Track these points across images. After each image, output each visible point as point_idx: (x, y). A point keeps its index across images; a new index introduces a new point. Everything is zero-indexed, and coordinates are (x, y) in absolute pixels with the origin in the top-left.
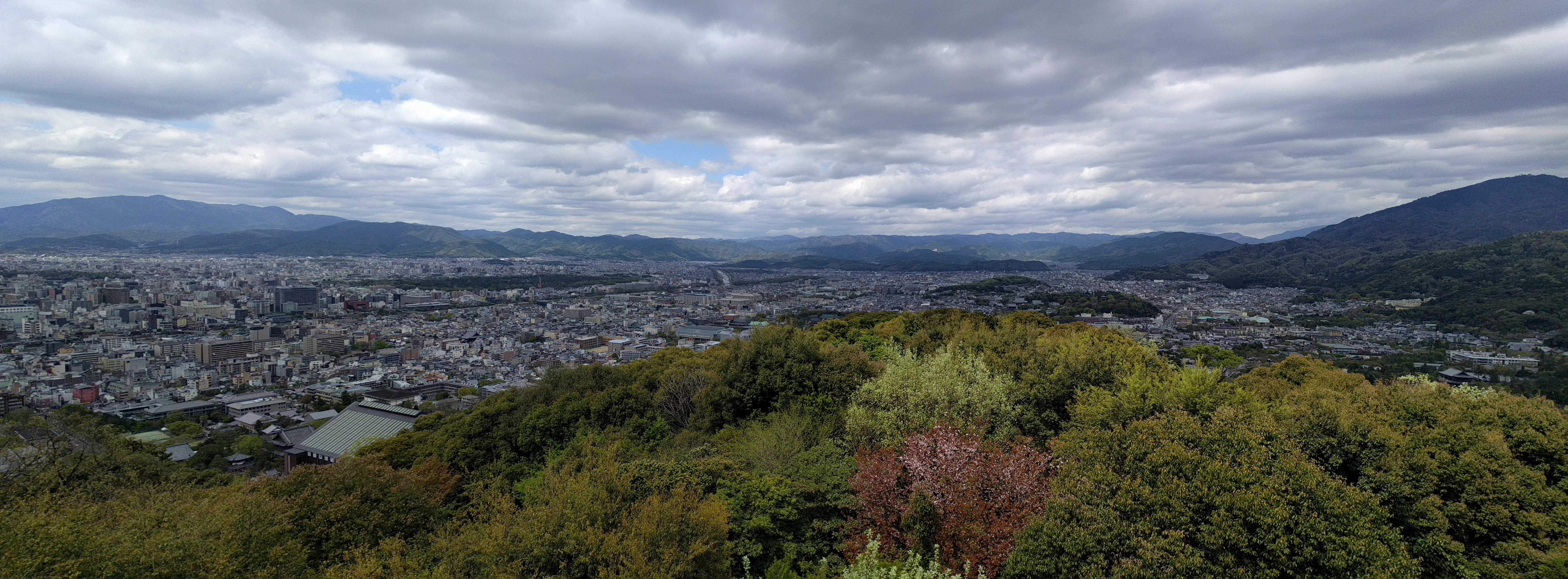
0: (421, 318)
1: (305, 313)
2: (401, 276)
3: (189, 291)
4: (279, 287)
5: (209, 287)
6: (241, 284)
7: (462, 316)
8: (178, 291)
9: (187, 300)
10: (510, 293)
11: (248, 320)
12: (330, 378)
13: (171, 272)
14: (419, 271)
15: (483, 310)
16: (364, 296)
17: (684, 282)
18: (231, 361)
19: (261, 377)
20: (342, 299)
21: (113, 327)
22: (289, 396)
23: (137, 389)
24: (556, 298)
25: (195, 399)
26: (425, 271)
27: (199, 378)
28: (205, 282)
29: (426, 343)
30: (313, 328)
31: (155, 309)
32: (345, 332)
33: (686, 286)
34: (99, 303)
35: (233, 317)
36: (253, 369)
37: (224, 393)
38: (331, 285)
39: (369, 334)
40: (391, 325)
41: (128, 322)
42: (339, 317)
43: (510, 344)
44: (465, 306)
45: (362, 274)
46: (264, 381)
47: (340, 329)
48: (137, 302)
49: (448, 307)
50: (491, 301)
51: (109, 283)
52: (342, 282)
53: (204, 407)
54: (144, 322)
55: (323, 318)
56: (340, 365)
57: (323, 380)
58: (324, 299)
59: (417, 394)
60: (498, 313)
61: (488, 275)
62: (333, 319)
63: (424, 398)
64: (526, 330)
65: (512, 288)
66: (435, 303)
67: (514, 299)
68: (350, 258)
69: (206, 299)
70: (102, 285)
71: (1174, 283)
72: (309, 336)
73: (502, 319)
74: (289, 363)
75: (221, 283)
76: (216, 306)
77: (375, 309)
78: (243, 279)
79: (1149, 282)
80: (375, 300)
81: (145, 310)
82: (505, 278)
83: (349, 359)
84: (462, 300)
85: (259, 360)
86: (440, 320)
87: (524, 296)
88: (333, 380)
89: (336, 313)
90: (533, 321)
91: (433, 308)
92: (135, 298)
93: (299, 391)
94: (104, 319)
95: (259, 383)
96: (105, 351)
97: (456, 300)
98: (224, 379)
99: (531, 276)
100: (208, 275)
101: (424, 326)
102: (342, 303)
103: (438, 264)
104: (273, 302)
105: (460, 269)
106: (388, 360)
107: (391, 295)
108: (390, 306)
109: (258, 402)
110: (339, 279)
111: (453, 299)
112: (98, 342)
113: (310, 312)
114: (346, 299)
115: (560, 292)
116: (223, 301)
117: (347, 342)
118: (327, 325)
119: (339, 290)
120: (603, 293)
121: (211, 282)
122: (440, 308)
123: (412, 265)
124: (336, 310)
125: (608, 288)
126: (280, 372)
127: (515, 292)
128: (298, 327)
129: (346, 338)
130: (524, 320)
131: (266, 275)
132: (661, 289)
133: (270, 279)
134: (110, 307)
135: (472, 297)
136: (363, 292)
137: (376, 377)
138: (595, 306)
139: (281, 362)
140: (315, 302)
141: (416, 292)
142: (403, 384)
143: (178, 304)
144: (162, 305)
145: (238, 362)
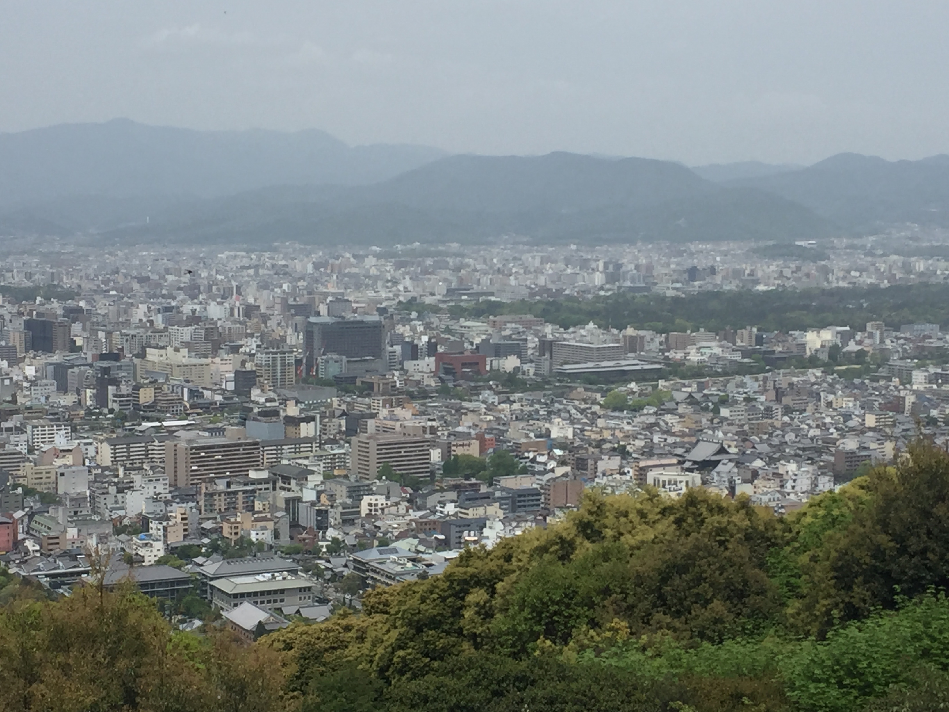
0: (595, 402)
1: (358, 383)
2: (559, 291)
3: (162, 326)
4: (312, 319)
5: (194, 320)
6: (249, 311)
7: (691, 400)
8: (144, 326)
9: (157, 347)
10: (816, 340)
11: (255, 394)
12: (398, 538)
13: (136, 286)
14: (599, 279)
15: (742, 385)
16: (477, 341)
18: (221, 485)
19: (270, 525)
20: (431, 349)
21: (43, 400)
22: (319, 574)
23: (72, 532)
25: (160, 562)
26: (612, 278)
27: (168, 519)
28: (187, 309)
29: (602, 466)
30: (373, 416)
31: (105, 364)
32: (433, 431)
34: (27, 351)
35: (231, 386)
36: (258, 506)
37: (207, 555)
38: (414, 315)
39: (480, 437)
40: (530, 416)
41: (66, 392)
42: (423, 394)
44: (699, 373)
45: (476, 288)
46: (276, 535)
47: (424, 422)
48: (80, 348)
49: (660, 374)
50: (765, 362)
51: (42, 309)
52: (435, 309)
53: (172, 582)
54: (89, 392)
55: (392, 396)
56: (419, 509)
57: (384, 543)
58: (398, 348)
60: (779, 394)
61: (761, 288)
62: (412, 397)
65: (821, 325)
66: (630, 363)
67: (824, 357)
68: (455, 246)
69: (186, 345)
70: (30, 313)
72: (363, 437)
73: (788, 411)
74: (324, 498)
75: (214, 310)
76: (203, 361)
77: (496, 374)
78: (251, 300)
80: (499, 352)
81: (91, 366)
82: (807, 294)
83: (437, 496)
84: (694, 357)
85: (270, 486)
86: (637, 409)
89: (418, 382)
90: (871, 420)
91: (623, 377)
92: (79, 342)
93: (337, 564)
94: (33, 383)
95: (267, 537)
96: (31, 451)
97: (680, 356)
98: (208, 525)
99: (874, 292)
100: (193, 291)
101: (601, 422)
102: (433, 359)
103: (643, 261)
104: (299, 353)
105: (693, 274)
106: (516, 504)
107: (533, 342)
108: (530, 369)
109: (263, 581)
110: (428, 300)
111: (670, 354)
112: (20, 430)
113: (368, 378)
114: (441, 349)
116: (215, 352)
117: (435, 455)
118: (398, 411)
119: (428, 326)
121: (198, 308)
122: (641, 377)
123: (584, 264)
124: (417, 377)
126: (306, 517)
127: (828, 335)
128: (344, 414)
129: (434, 444)
130: (847, 417)
131: (294, 293)
133: (300, 301)
134: (42, 359)
135: (717, 351)
136: (476, 333)
139: (309, 495)
140: (378, 355)
141: (588, 335)
143: (142, 355)
144: (116, 357)
145: (233, 488)
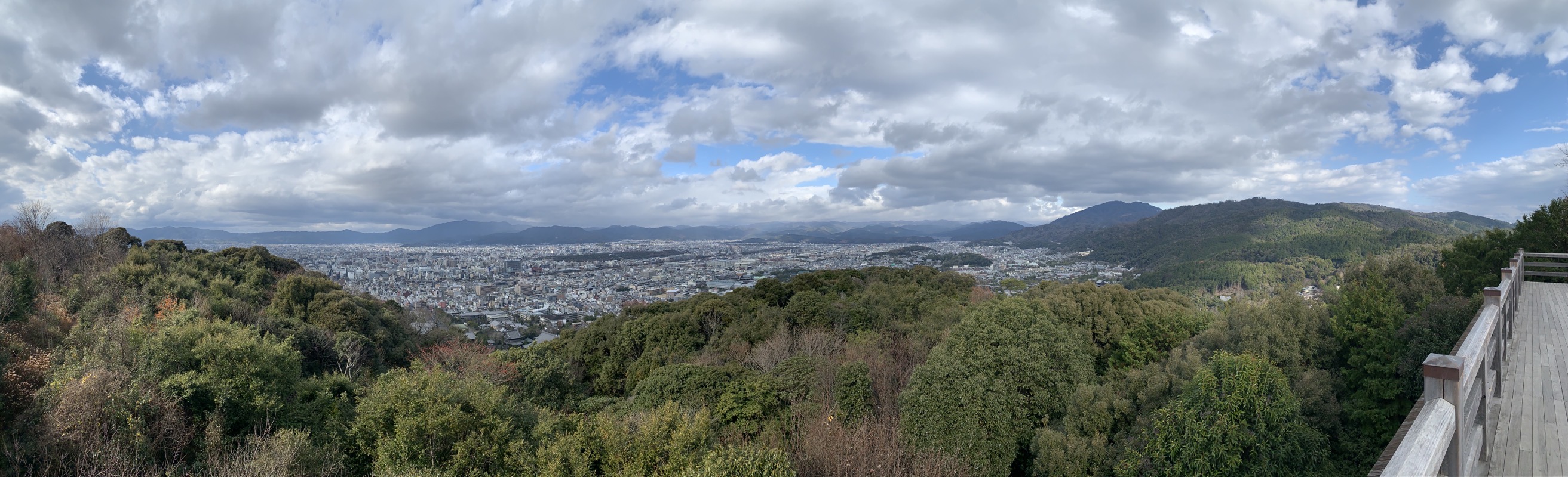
0: (566, 277)
1: (516, 273)
2: (556, 255)
4: (506, 260)
5: (481, 260)
6: (492, 259)
7: (586, 276)
10: (610, 263)
11: (494, 276)
12: (526, 306)
15: (596, 272)
16: (540, 265)
17: (712, 253)
18: (488, 295)
20: (531, 266)
21: (451, 277)
23: (457, 305)
24: (636, 265)
25: (476, 311)
26: (567, 251)
27: (477, 302)
28: (479, 258)
29: (568, 290)
30: (519, 281)
32: (532, 284)
33: (713, 256)
35: (489, 274)
37: (486, 310)
38: (526, 259)
39: (542, 285)
40: (552, 280)
41: (455, 275)
42: (529, 276)
43: (611, 292)
44: (588, 270)
45: (539, 254)
47: (530, 282)
49: (579, 271)
50: (600, 268)
52: (531, 258)
53: (479, 316)
54: (460, 275)
55: (524, 276)
56: (530, 300)
59: (564, 318)
60: (604, 274)
62: (527, 276)
63: (567, 321)
64: (619, 284)
65: (611, 260)
66: (572, 268)
67: (612, 266)
71: (997, 247)
73: (606, 277)
75: (485, 258)
78: (492, 257)
79: (986, 247)
80: (545, 267)
84: (586, 267)
85: (498, 295)
86: (574, 278)
87: (618, 264)
88: (527, 308)
90: (623, 279)
91: (571, 271)
93: (513, 312)
96: (448, 287)
97: (583, 267)
98: (486, 303)
99: (621, 252)
100: (480, 254)
101: (567, 281)
102: (531, 269)
103: (574, 247)
104: (503, 267)
105: (584, 250)
106: (551, 299)
107: (551, 265)
108: (551, 270)
109: (498, 316)
110: (530, 256)
111: (581, 266)
112: (447, 282)
113: (518, 273)
114: (533, 267)
115: (638, 261)
117: (533, 289)
118: (524, 280)
119: (529, 262)
120: (662, 262)
121: (481, 258)
122: (575, 271)
123: (561, 249)
124: (528, 272)
125: (665, 259)
126: (506, 302)
127: (613, 261)
128: (513, 280)
129: (532, 287)
130: (618, 278)
131: (501, 255)
132: (698, 258)
133: (502, 257)
135: (590, 265)
136: (540, 263)
137: (545, 308)
138: (659, 270)
139: (506, 297)
140: (520, 267)
141: (564, 263)
142: (557, 312)
145: (491, 295)
